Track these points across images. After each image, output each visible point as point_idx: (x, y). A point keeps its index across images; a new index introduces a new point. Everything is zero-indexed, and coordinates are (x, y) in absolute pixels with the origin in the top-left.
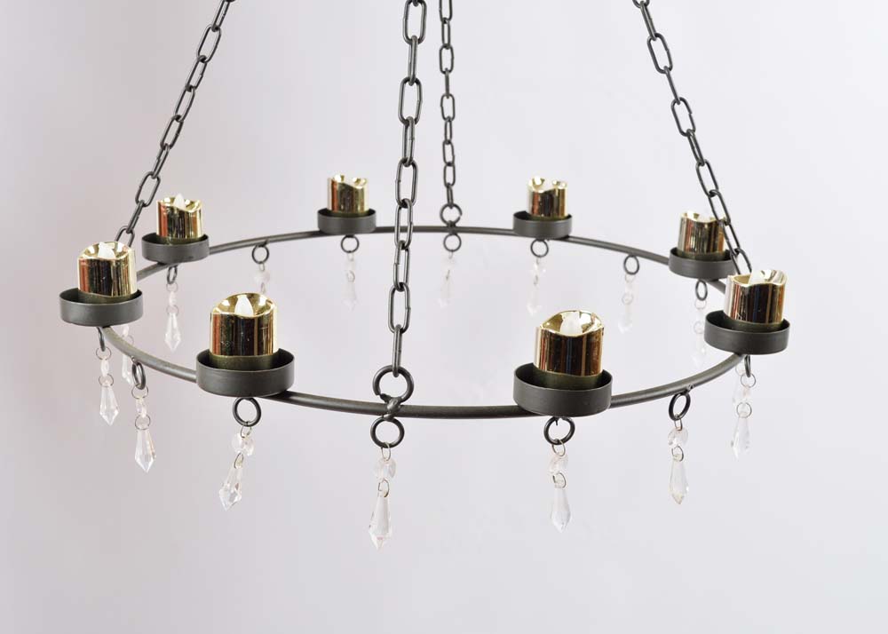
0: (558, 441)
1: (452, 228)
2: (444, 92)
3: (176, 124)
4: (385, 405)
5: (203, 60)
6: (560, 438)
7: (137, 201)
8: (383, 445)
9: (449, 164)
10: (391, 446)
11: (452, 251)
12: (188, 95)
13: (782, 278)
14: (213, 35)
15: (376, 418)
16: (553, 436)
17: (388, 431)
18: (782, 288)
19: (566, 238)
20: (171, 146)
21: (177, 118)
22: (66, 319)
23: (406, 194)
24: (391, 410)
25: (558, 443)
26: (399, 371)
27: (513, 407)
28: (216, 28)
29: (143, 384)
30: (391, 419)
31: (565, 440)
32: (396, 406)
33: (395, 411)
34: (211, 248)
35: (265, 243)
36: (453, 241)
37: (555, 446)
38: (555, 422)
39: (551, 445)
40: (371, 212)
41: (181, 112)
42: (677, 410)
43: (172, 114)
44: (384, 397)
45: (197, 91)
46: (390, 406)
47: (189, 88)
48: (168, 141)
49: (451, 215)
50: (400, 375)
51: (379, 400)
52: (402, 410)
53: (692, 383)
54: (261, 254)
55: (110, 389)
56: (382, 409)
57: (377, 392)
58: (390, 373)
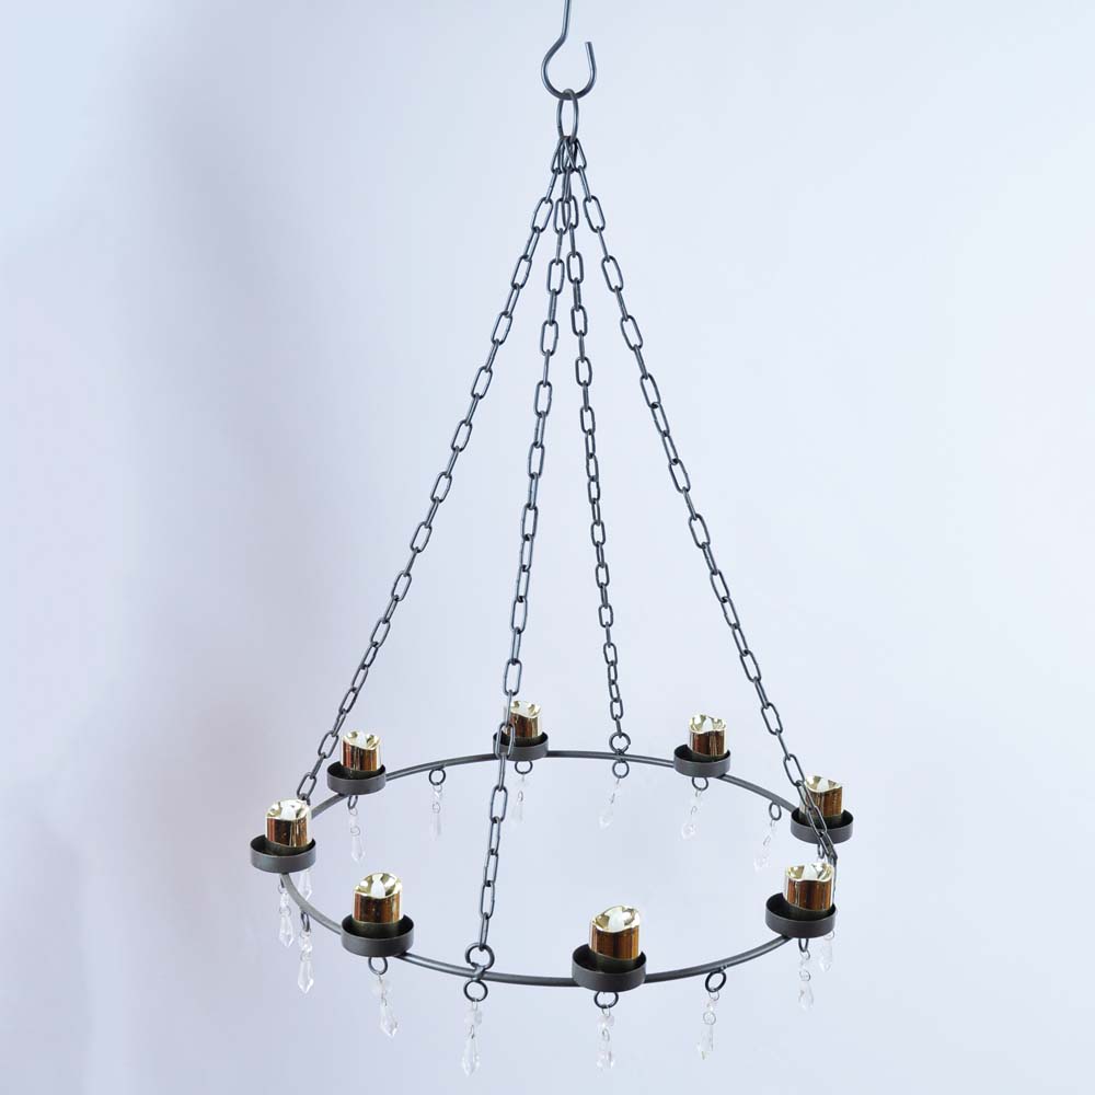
0: (605, 1006)
1: (620, 756)
2: (606, 641)
3: (352, 695)
4: (474, 971)
5: (375, 645)
6: (608, 1004)
7: (320, 754)
8: (472, 1000)
9: (616, 700)
10: (478, 1000)
11: (620, 777)
12: (362, 672)
14: (383, 627)
15: (467, 979)
16: (601, 1002)
17: (476, 990)
20: (348, 711)
21: (353, 690)
22: (255, 865)
23: (498, 813)
24: (478, 974)
26: (483, 947)
28: (386, 621)
29: (308, 928)
30: (478, 981)
31: (611, 1006)
32: (484, 971)
33: (482, 976)
34: (388, 775)
35: (442, 767)
36: (621, 768)
37: (602, 1010)
38: (603, 992)
39: (599, 1009)
40: (544, 737)
41: (357, 685)
42: (714, 984)
43: (350, 687)
44: (473, 964)
45: (370, 669)
46: (478, 971)
47: (363, 666)
48: (346, 707)
49: (620, 743)
50: (485, 951)
51: (469, 966)
52: (486, 975)
53: (726, 964)
54: (437, 776)
55: (289, 919)
56: (471, 973)
57: (468, 960)
58: (477, 949)
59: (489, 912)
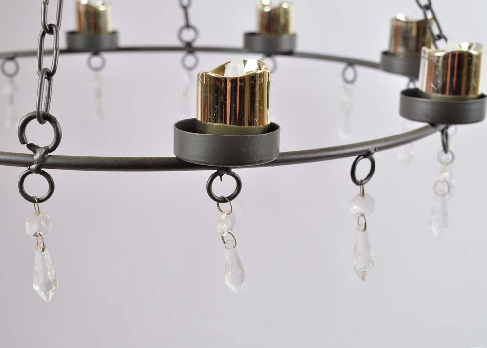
0: (223, 198)
1: (189, 48)
4: (32, 156)
6: (226, 196)
8: (32, 200)
10: (40, 201)
13: (479, 47)
15: (23, 170)
17: (36, 184)
18: (478, 57)
19: (290, 53)
24: (37, 160)
25: (224, 200)
26: (45, 117)
27: (171, 159)
30: (38, 171)
31: (231, 198)
32: (43, 156)
36: (190, 60)
37: (220, 204)
38: (218, 177)
39: (216, 203)
42: (361, 174)
44: (31, 147)
46: (37, 156)
50: (48, 123)
51: (25, 150)
52: (49, 161)
53: (375, 146)
56: (29, 159)
57: (23, 140)
58: (36, 120)
59: (50, 68)
